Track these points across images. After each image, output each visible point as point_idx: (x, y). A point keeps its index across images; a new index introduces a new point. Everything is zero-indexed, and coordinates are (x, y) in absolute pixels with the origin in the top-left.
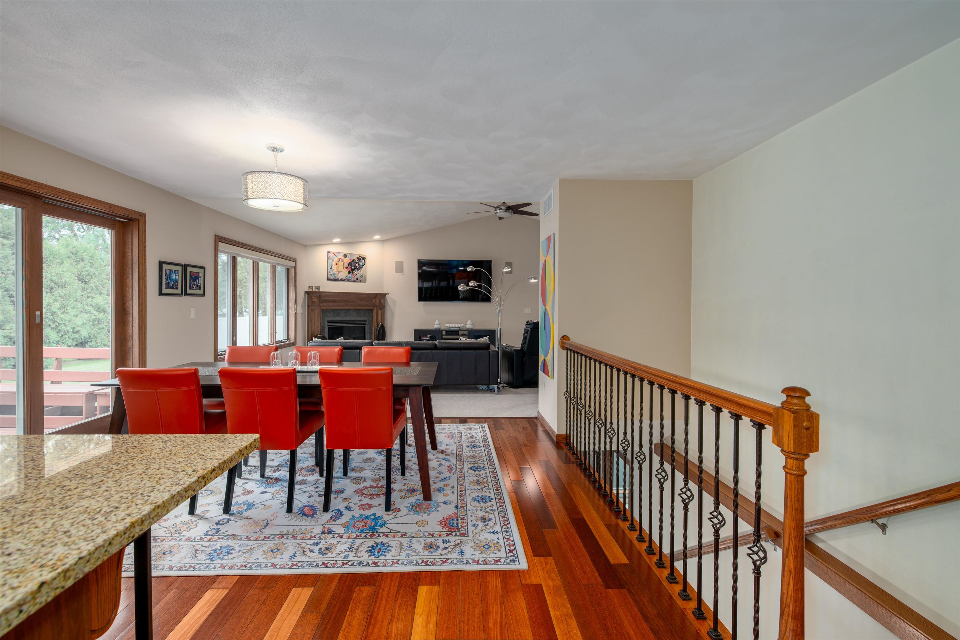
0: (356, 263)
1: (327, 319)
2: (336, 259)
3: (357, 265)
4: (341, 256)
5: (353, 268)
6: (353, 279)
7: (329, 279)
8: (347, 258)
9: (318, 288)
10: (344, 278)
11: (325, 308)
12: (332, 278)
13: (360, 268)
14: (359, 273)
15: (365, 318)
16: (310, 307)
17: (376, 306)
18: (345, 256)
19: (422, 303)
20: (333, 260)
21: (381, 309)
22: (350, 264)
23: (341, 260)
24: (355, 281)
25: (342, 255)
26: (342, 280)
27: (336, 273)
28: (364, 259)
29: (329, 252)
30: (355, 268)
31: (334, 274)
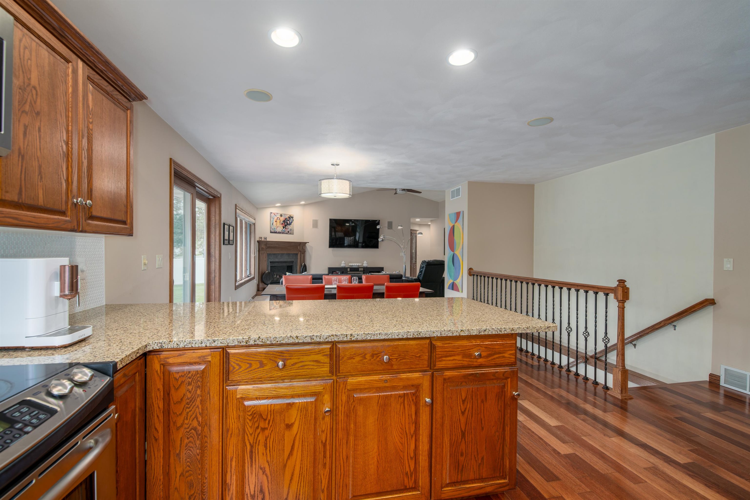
0: (288, 221)
1: (270, 260)
2: (276, 218)
3: (288, 222)
4: (279, 216)
5: (286, 224)
6: (286, 232)
7: (271, 232)
9: (266, 239)
10: (280, 231)
11: (269, 253)
12: (273, 231)
13: (290, 224)
14: (289, 227)
15: (293, 260)
16: (261, 252)
17: (300, 251)
18: (281, 216)
19: (331, 249)
20: (274, 218)
21: (303, 253)
22: (284, 221)
23: (278, 219)
25: (280, 214)
26: (279, 233)
27: (276, 227)
28: (292, 217)
29: (272, 213)
31: (274, 228)
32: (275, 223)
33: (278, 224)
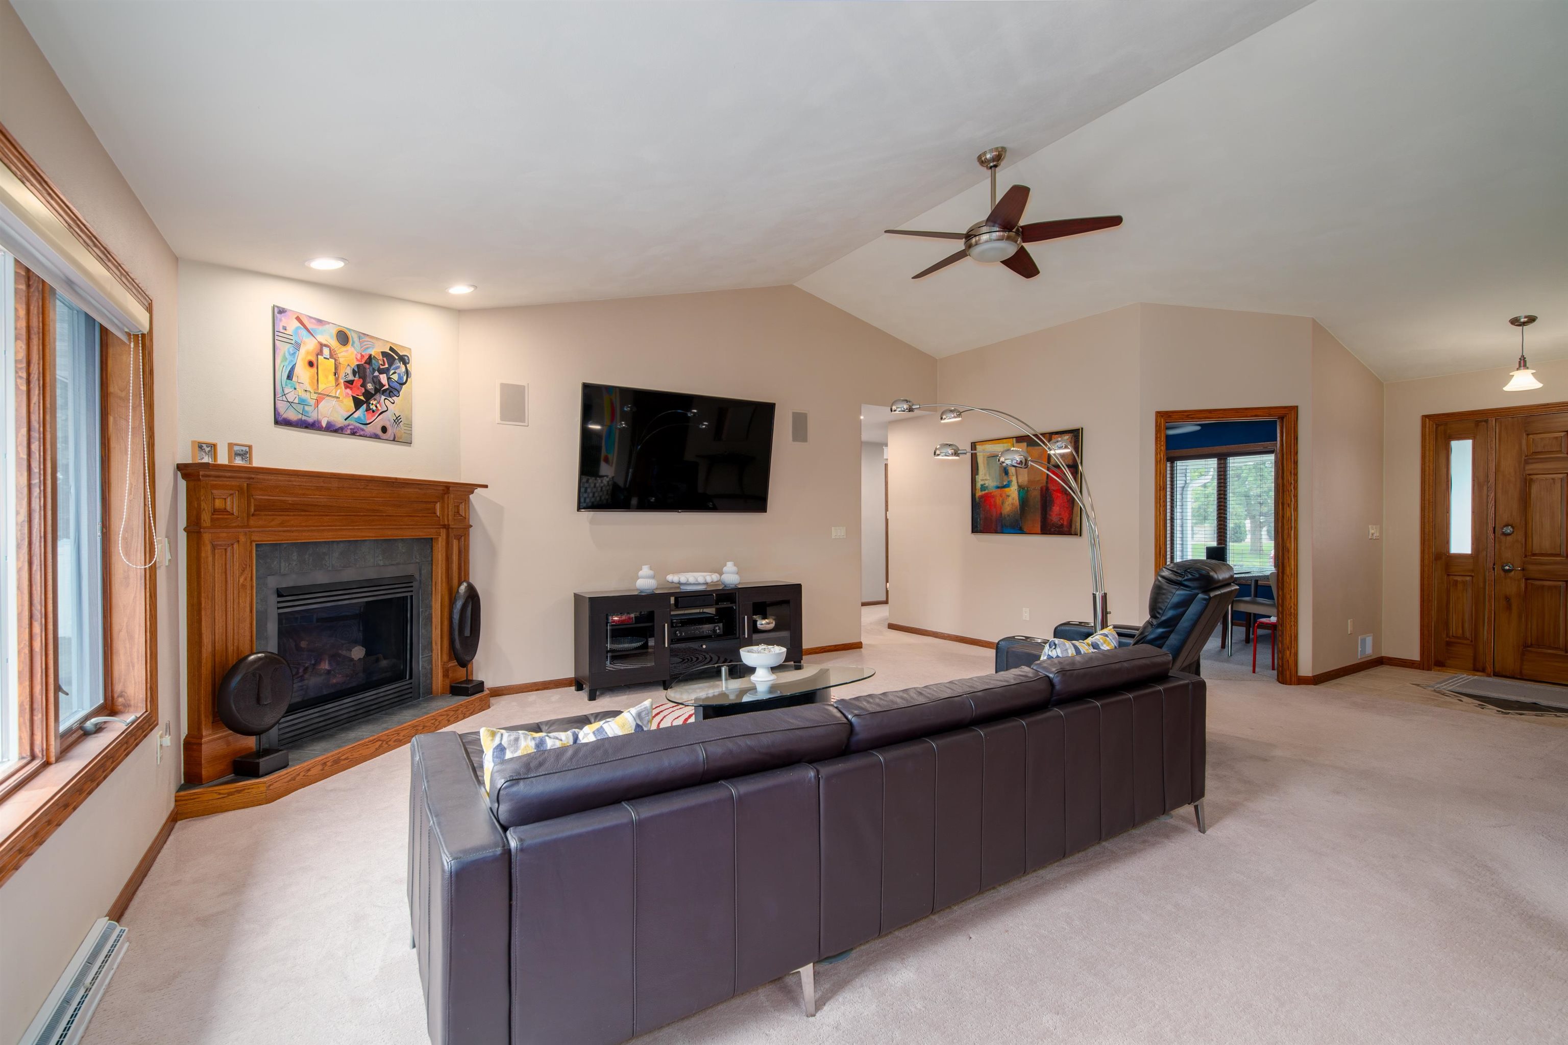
0: (381, 372)
1: (273, 582)
2: (309, 345)
3: (383, 378)
4: (328, 337)
5: (370, 386)
6: (369, 429)
7: (280, 421)
8: (349, 347)
9: (246, 453)
10: (339, 421)
11: (268, 539)
12: (292, 415)
13: (392, 392)
14: (391, 407)
15: (411, 570)
16: (207, 537)
17: (447, 527)
18: (343, 338)
19: (587, 515)
20: (297, 346)
21: (459, 538)
22: (359, 371)
23: (326, 351)
24: (376, 437)
25: (334, 331)
26: (332, 429)
27: (311, 398)
28: (404, 360)
29: (282, 311)
30: (377, 391)
31: (302, 402)
32: (303, 373)
33: (327, 382)
